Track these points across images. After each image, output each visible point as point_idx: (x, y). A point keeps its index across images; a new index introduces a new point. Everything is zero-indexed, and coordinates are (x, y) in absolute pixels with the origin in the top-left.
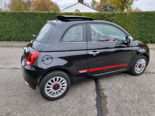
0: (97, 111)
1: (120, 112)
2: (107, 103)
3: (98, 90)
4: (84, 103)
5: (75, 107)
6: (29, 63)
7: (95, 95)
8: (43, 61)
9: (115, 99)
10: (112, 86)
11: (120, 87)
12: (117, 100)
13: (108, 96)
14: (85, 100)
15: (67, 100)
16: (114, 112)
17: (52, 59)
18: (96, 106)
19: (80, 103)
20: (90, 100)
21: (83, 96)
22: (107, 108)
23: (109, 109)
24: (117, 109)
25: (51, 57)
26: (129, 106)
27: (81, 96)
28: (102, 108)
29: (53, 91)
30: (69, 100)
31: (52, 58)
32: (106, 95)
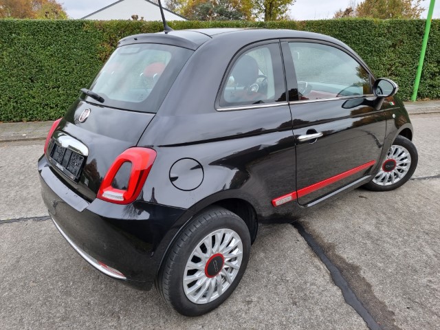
0: (361, 319)
1: (421, 305)
2: (369, 285)
3: (320, 249)
4: (305, 300)
5: (287, 320)
6: (122, 195)
7: (322, 267)
8: (173, 179)
9: (384, 270)
10: (348, 232)
11: (370, 229)
12: (390, 271)
13: (357, 263)
14: (303, 290)
15: (249, 302)
16: (407, 310)
17: (201, 169)
18: (346, 301)
19: (295, 303)
20: (318, 288)
21: (287, 279)
22: (381, 303)
23: (387, 304)
24: (409, 299)
25: (198, 164)
26: (430, 281)
27: (283, 279)
28: (367, 304)
29: (205, 283)
30: (255, 299)
31: (200, 166)
32: (351, 261)
